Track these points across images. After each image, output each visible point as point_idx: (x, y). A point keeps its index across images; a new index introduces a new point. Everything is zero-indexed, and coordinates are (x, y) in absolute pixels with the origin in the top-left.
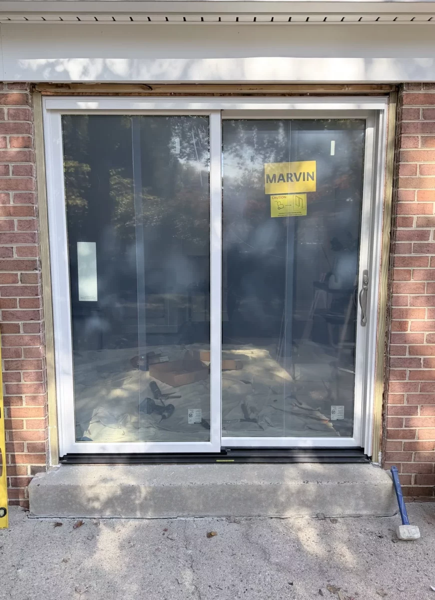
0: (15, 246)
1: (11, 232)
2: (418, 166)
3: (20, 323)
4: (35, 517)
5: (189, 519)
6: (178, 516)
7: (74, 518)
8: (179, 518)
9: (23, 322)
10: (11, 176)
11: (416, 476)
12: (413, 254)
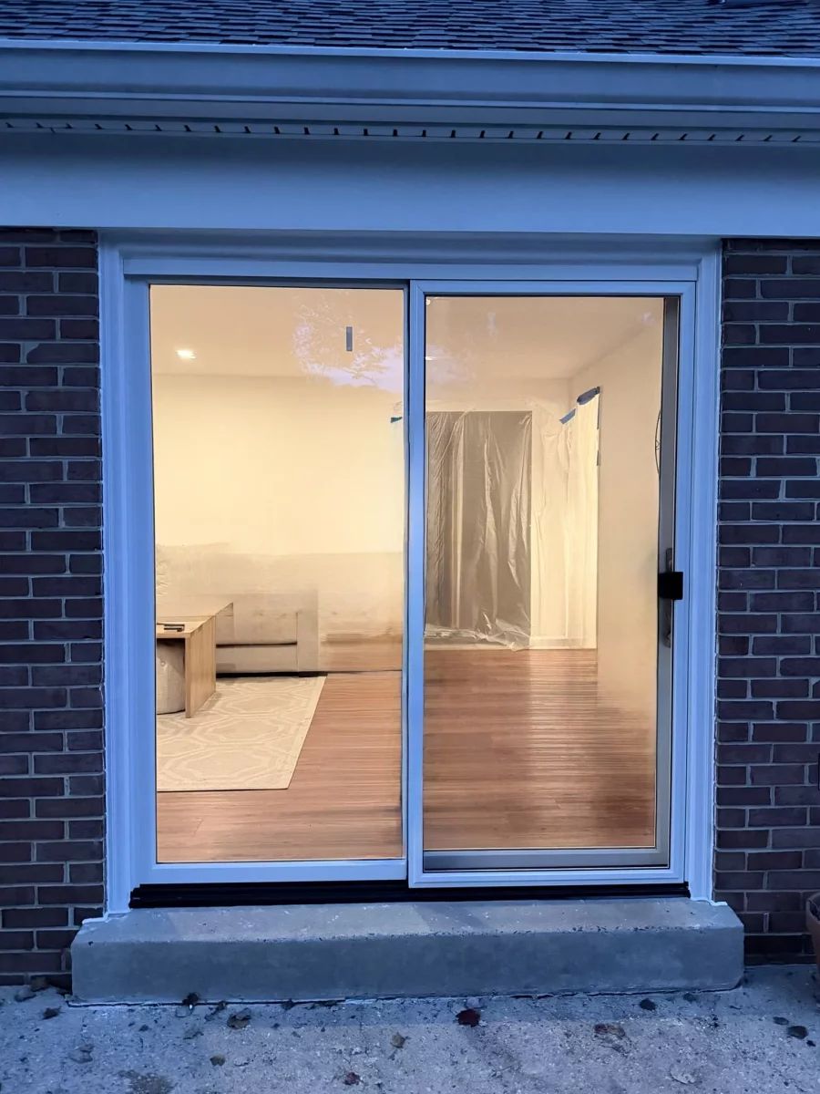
0: (61, 507)
1: (57, 482)
2: (756, 375)
3: (65, 643)
4: (83, 1004)
5: (367, 1002)
6: (347, 998)
7: (155, 1005)
8: (348, 1002)
9: (70, 642)
10: (60, 387)
11: (770, 915)
12: (752, 520)
